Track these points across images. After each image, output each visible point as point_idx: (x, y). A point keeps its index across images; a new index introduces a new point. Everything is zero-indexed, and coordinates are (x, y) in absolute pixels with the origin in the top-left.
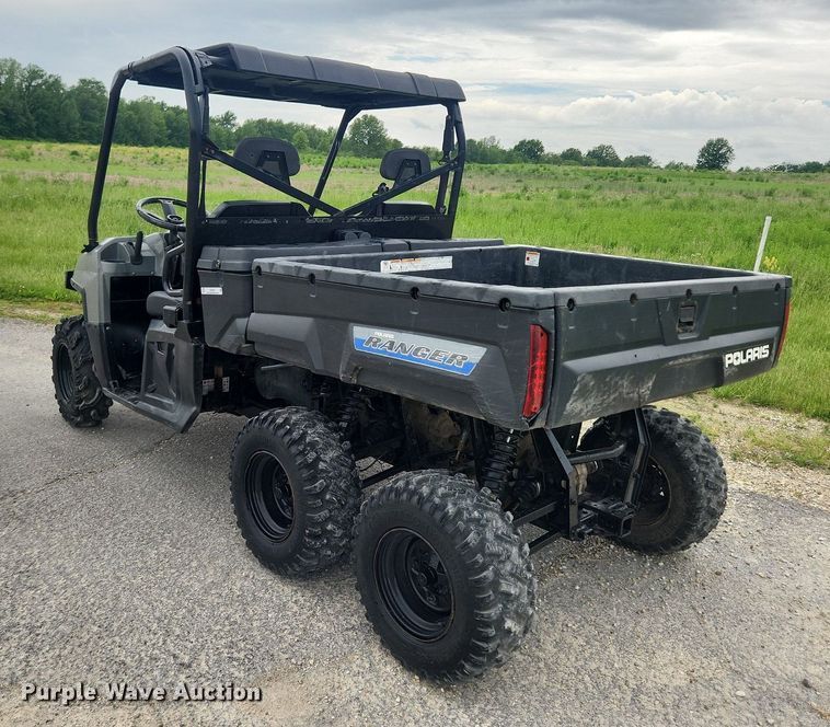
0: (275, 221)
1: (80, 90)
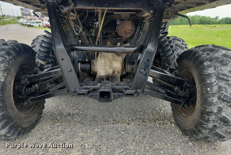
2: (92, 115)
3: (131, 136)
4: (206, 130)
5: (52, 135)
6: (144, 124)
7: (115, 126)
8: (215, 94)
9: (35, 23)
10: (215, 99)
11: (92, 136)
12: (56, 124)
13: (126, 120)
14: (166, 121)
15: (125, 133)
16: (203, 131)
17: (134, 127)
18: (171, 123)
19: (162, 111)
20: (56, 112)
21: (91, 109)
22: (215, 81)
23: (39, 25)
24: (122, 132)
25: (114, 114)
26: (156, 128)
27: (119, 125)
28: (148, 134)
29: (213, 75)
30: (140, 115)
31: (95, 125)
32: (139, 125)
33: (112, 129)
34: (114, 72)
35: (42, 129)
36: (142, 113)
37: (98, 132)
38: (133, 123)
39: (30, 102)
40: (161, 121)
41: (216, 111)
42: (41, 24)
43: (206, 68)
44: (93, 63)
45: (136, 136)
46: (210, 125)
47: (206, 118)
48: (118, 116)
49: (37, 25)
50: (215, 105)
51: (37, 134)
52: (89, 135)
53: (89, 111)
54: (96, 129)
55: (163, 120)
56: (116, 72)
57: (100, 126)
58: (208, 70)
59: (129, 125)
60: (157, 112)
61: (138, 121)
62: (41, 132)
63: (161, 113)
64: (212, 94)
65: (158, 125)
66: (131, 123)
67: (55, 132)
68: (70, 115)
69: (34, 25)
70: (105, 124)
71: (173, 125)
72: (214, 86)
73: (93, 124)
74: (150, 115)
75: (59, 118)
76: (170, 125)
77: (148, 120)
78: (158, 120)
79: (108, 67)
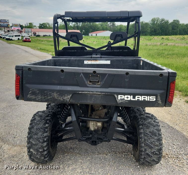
0: (76, 51)
1: (173, 22)
2: (85, 149)
3: (108, 162)
4: (142, 159)
5: (65, 161)
6: (116, 155)
7: (99, 156)
8: (143, 142)
9: (14, 36)
10: (143, 145)
11: (86, 162)
12: (65, 155)
13: (105, 152)
14: (129, 153)
15: (104, 161)
16: (141, 160)
17: (109, 157)
18: (132, 154)
19: (128, 147)
20: (63, 147)
21: (84, 145)
22: (143, 136)
23: (19, 39)
24: (103, 160)
25: (98, 148)
26: (122, 158)
27: (101, 155)
28: (117, 161)
29: (143, 133)
30: (114, 149)
31: (87, 155)
32: (113, 155)
33: (97, 158)
34: (98, 128)
35: (58, 157)
36: (115, 148)
37: (89, 160)
38: (109, 154)
39: (55, 143)
40: (126, 153)
41: (144, 151)
42: (20, 38)
43: (140, 129)
44: (87, 123)
45: (110, 162)
46: (143, 157)
47: (141, 153)
48: (101, 149)
49: (16, 38)
50: (143, 147)
51: (57, 161)
52: (85, 161)
53: (83, 146)
54: (88, 158)
55: (127, 152)
56: (99, 128)
57: (90, 156)
58: (141, 130)
59: (107, 155)
60: (125, 147)
61: (112, 153)
62: (58, 159)
63: (127, 148)
64: (142, 142)
65: (124, 156)
66: (108, 154)
67: (66, 159)
68: (72, 148)
69: (13, 38)
70: (93, 155)
71: (132, 156)
72: (143, 138)
73: (86, 155)
74: (120, 149)
75: (66, 150)
76: (131, 156)
77: (118, 152)
78: (125, 153)
79: (95, 126)
